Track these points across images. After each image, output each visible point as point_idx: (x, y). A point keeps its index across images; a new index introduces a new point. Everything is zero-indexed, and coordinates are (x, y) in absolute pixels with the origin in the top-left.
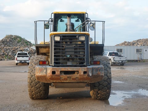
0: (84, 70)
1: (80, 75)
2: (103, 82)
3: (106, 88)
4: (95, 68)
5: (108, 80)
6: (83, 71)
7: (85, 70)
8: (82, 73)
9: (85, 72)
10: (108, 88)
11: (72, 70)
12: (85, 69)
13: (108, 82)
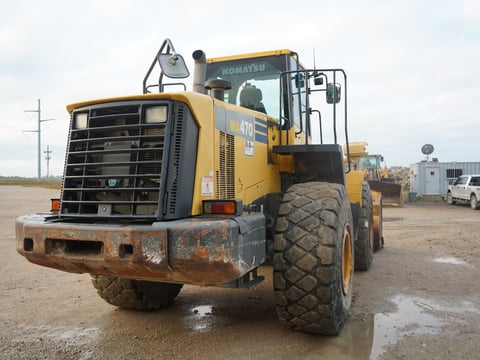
0: (120, 240)
1: (107, 261)
2: (299, 277)
3: (313, 297)
4: (182, 231)
5: (318, 270)
6: (119, 243)
7: (127, 241)
8: (114, 253)
9: (127, 249)
10: (318, 297)
11: (81, 239)
12: (125, 236)
13: (318, 279)
